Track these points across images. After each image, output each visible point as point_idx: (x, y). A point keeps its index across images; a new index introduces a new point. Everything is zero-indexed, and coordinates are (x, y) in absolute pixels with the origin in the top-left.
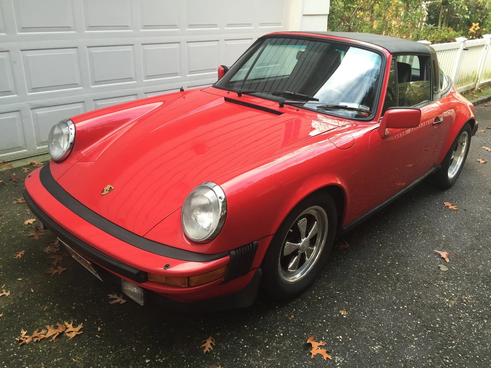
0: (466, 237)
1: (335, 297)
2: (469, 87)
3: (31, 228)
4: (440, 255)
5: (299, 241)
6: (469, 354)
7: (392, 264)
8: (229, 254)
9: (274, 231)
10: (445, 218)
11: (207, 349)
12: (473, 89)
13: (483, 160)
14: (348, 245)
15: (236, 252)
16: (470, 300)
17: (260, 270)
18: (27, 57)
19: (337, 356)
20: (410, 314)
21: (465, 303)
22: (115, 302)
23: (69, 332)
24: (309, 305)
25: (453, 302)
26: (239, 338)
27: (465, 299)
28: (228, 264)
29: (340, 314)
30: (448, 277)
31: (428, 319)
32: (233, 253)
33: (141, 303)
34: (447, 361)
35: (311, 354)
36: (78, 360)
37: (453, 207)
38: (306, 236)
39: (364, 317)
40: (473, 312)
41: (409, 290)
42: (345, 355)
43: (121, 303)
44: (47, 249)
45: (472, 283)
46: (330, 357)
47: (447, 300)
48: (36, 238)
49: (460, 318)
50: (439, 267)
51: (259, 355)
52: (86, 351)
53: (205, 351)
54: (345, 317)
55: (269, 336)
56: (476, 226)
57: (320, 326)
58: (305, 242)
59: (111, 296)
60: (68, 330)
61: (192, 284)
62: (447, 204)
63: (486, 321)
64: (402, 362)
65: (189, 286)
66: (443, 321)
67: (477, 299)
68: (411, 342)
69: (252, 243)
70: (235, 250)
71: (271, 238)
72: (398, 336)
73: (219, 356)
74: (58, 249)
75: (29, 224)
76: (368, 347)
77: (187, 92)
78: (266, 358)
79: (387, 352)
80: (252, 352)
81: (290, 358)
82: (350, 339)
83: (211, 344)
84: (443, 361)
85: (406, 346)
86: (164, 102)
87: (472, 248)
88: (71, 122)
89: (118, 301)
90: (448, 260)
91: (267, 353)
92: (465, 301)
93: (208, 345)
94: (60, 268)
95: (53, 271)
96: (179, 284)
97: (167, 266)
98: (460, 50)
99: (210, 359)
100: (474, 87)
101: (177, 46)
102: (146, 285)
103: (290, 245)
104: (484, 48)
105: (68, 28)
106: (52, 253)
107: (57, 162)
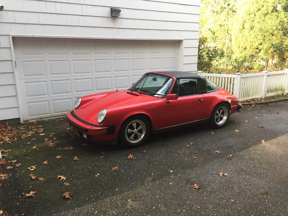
3: (68, 130)
5: (134, 130)
8: (107, 127)
9: (121, 123)
10: (206, 136)
13: (248, 121)
14: (161, 139)
17: (118, 134)
28: (107, 129)
33: (86, 138)
37: (213, 133)
38: (137, 129)
42: (137, 157)
44: (71, 135)
48: (69, 132)
50: (187, 146)
52: (73, 151)
58: (135, 130)
65: (96, 133)
69: (114, 125)
70: (109, 126)
71: (121, 125)
76: (145, 157)
77: (119, 91)
79: (149, 158)
82: (142, 155)
86: (108, 94)
88: (80, 98)
89: (85, 145)
90: (192, 145)
93: (103, 153)
94: (73, 138)
95: (71, 139)
96: (94, 132)
97: (91, 128)
98: (265, 76)
99: (102, 155)
100: (282, 93)
101: (128, 77)
102: (87, 133)
103: (130, 130)
104: (285, 75)
105: (89, 72)
106: (72, 135)
107: (76, 109)
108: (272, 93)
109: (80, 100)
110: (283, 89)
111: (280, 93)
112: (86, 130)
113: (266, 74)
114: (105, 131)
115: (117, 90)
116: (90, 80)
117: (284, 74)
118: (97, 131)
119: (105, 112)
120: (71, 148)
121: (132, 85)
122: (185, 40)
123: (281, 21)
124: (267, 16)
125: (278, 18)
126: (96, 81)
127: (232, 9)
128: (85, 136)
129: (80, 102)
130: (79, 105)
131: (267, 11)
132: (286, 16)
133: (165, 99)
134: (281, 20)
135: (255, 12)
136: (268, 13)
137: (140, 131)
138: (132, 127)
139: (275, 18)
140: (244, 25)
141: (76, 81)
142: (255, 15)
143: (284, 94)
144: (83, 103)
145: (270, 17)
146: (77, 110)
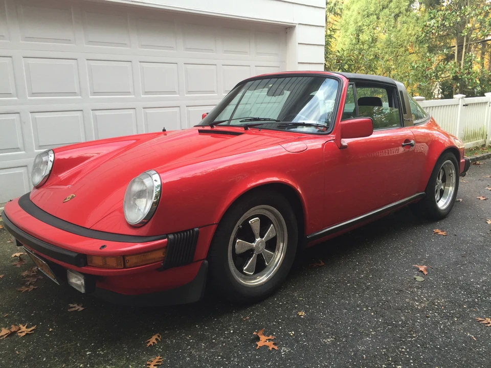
0: (452, 255)
1: (297, 302)
2: (477, 143)
3: (16, 259)
4: (418, 269)
5: (253, 241)
6: (430, 345)
7: (367, 277)
8: (167, 237)
9: (216, 220)
10: (433, 242)
11: (151, 343)
12: (484, 146)
13: (483, 197)
14: (323, 264)
15: (174, 237)
16: (442, 303)
17: (206, 262)
18: (36, 118)
19: (284, 347)
20: (372, 314)
21: (436, 305)
22: (73, 309)
23: (21, 332)
24: (267, 309)
25: (423, 305)
26: (187, 335)
27: (437, 302)
28: (166, 247)
29: (298, 315)
30: (422, 285)
31: (391, 318)
32: (171, 237)
33: (83, 291)
34: (403, 350)
35: (257, 345)
36: (22, 352)
37: (443, 233)
38: (262, 236)
39: (323, 317)
40: (444, 312)
41: (378, 295)
42: (293, 346)
43: (79, 310)
44: (25, 273)
45: (448, 290)
46: (276, 348)
47: (417, 304)
48: (19, 266)
49: (428, 317)
50: (415, 278)
51: (203, 347)
52: (32, 346)
53: (148, 345)
54: (302, 317)
55: (219, 333)
56: (465, 247)
57: (274, 325)
58: (258, 243)
59: (71, 305)
60: (20, 331)
61: (128, 265)
62: (437, 231)
63: (456, 319)
64: (353, 351)
65: (125, 267)
66: (407, 319)
67: (450, 302)
68: (368, 335)
69: (193, 229)
70: (173, 234)
71: (214, 227)
72: (355, 331)
73: (162, 349)
74: (35, 273)
75: (16, 256)
76: (319, 340)
77: (169, 132)
78: (210, 349)
79: (338, 343)
80: (197, 346)
81: (235, 349)
82: (302, 334)
83: (156, 339)
84: (399, 351)
85: (362, 338)
86: (138, 140)
87: (456, 263)
88: (52, 152)
89: (76, 309)
90: (426, 273)
91: (213, 345)
92: (436, 304)
93: (153, 340)
94: (32, 287)
95: (24, 289)
96: (114, 265)
97: (103, 247)
98: (460, 106)
99: (152, 351)
100: (484, 143)
101: (177, 109)
102: (85, 269)
103: (242, 243)
104: (487, 105)
105: (74, 94)
106: (28, 276)
107: (38, 187)
108: (470, 143)
109: (51, 157)
110: (485, 133)
111: (480, 141)
112: (82, 259)
113: (461, 103)
114: (160, 254)
115: (164, 130)
116: (79, 114)
117: (487, 102)
118: (127, 258)
119: (154, 181)
120: (24, 330)
121: (203, 116)
122: (300, 25)
123: (425, 26)
124: (399, 19)
125: (419, 21)
126: (95, 117)
127: (333, 9)
128: (77, 281)
129: (50, 165)
130: (48, 172)
131: (397, 9)
132: (432, 16)
133: (332, 137)
134: (425, 24)
135: (377, 12)
136: (400, 13)
137: (271, 245)
138: (247, 234)
139: (414, 21)
140: (358, 36)
141: (38, 116)
142: (378, 18)
143: (487, 145)
144: (59, 166)
145: (404, 19)
146: (41, 189)
